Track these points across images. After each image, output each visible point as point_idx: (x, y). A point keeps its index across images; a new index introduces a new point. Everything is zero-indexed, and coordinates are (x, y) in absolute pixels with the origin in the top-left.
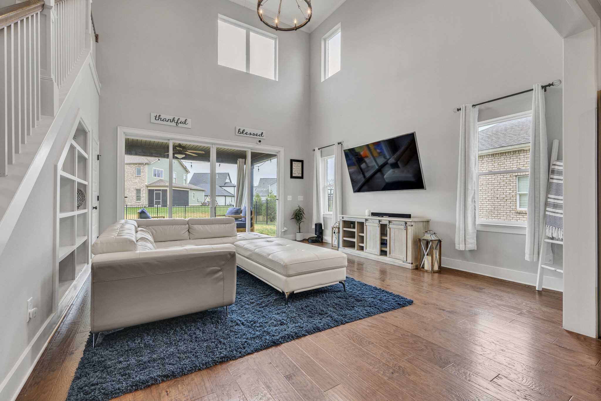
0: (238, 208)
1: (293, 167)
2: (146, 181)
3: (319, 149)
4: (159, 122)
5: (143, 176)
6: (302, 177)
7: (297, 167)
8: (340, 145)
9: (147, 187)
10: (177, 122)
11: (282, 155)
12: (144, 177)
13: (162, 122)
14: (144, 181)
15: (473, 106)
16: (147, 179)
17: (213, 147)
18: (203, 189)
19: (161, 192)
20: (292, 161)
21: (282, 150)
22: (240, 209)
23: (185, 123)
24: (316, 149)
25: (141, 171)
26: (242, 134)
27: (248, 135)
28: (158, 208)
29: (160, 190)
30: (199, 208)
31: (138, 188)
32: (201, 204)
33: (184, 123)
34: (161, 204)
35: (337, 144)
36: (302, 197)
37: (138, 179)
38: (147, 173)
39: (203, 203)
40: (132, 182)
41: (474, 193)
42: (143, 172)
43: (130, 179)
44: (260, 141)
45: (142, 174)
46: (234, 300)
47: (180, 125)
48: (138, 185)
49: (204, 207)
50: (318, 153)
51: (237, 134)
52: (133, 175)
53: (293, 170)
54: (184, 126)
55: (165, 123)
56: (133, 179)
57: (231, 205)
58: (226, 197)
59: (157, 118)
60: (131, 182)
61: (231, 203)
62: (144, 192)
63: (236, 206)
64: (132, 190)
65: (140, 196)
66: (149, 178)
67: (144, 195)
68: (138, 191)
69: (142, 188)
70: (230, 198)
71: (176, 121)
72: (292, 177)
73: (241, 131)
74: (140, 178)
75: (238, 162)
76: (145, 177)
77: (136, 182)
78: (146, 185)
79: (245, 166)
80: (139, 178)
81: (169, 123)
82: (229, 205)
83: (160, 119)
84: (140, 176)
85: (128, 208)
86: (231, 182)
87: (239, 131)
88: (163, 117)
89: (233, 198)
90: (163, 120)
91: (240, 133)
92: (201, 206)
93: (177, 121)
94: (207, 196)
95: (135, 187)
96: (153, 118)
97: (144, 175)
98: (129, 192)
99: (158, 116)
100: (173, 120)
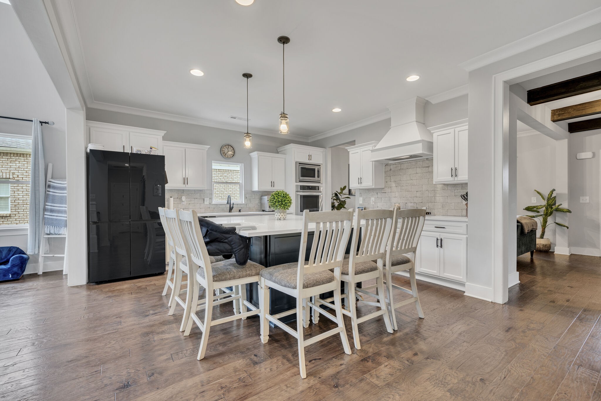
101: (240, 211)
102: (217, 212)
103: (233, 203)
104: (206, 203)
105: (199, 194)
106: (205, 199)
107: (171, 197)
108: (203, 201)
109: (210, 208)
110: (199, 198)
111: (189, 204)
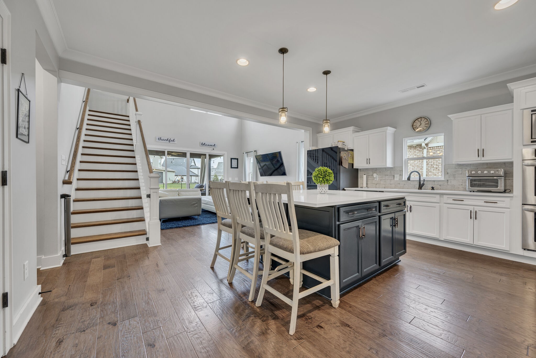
0: (201, 184)
1: (232, 162)
3: (246, 153)
4: (160, 141)
6: (237, 168)
7: (234, 162)
8: (256, 152)
11: (226, 156)
15: (302, 142)
17: (188, 152)
18: (174, 171)
20: (231, 159)
21: (226, 153)
22: (203, 185)
24: (245, 153)
30: (170, 185)
32: (172, 182)
35: (253, 151)
36: (237, 178)
39: (173, 181)
41: (302, 178)
44: (213, 149)
46: (201, 214)
49: (174, 184)
50: (245, 155)
53: (232, 164)
54: (173, 142)
55: (163, 141)
57: (195, 183)
58: (192, 177)
59: (159, 139)
61: (195, 181)
63: (200, 183)
70: (195, 177)
72: (231, 167)
75: (201, 157)
79: (206, 159)
81: (165, 141)
82: (194, 182)
86: (195, 165)
88: (162, 139)
89: (197, 177)
92: (173, 183)
94: (177, 176)
99: (160, 138)
101: (433, 188)
102: (408, 189)
103: (424, 180)
104: (396, 179)
105: (389, 172)
106: (395, 176)
107: (365, 175)
108: (393, 177)
109: (400, 184)
110: (389, 174)
111: (381, 180)
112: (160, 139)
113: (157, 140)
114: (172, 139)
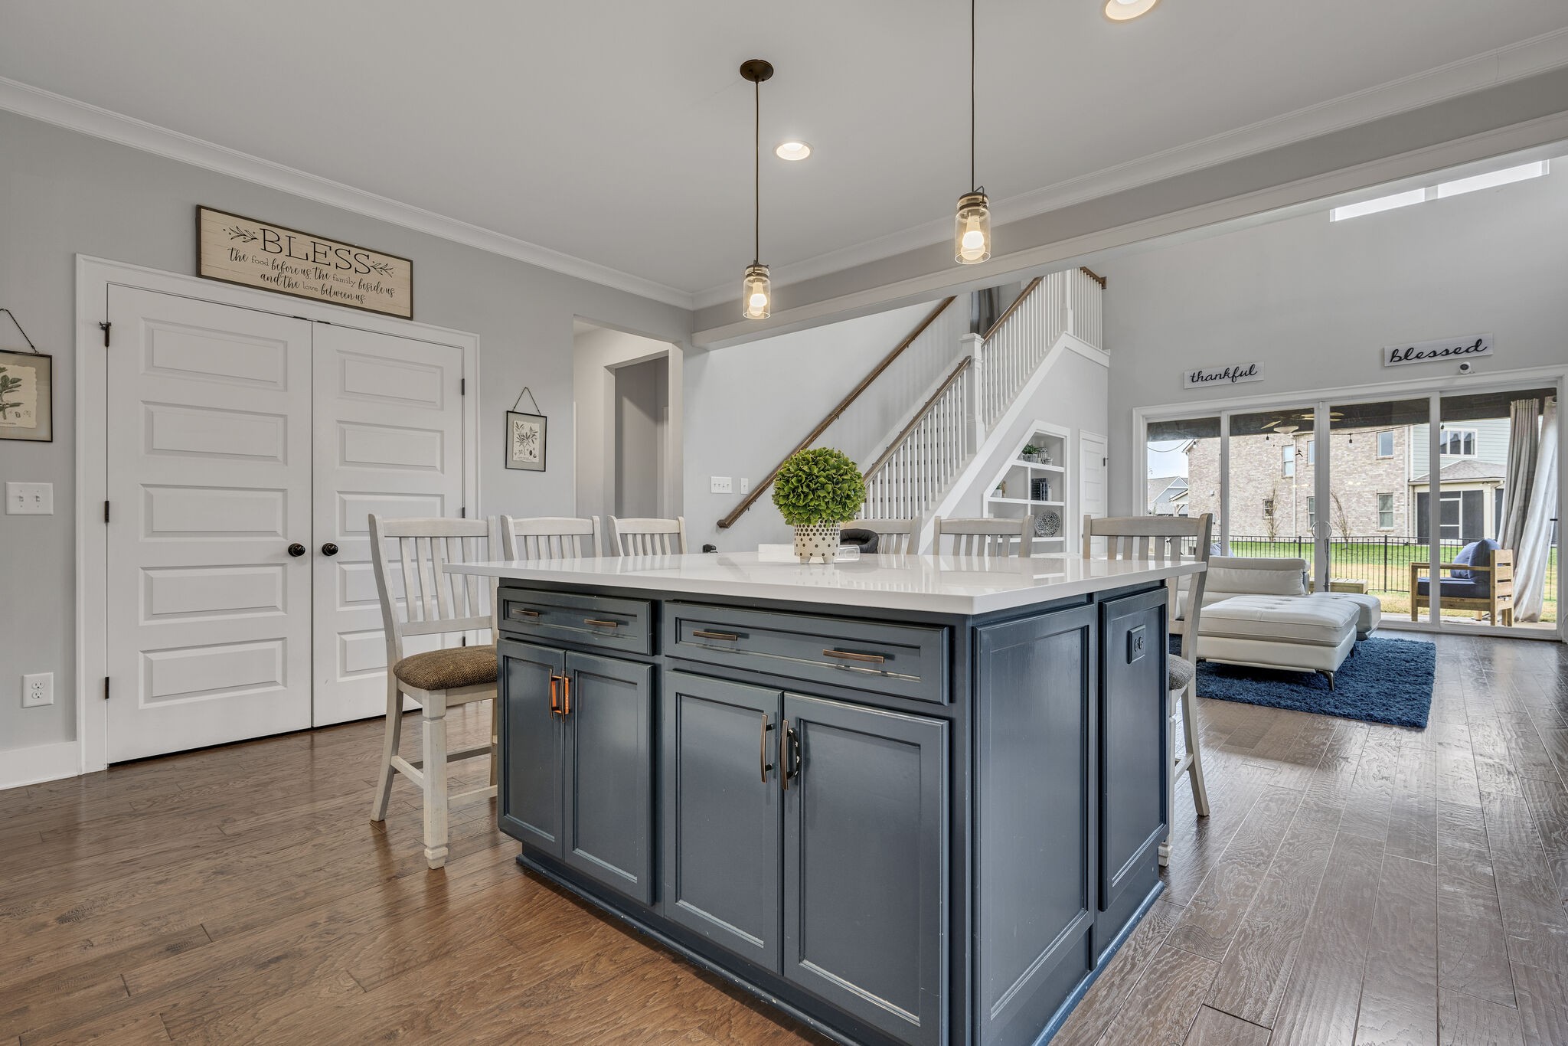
2: (1409, 469)
4: (1200, 384)
5: (1399, 456)
9: (1414, 486)
10: (1233, 377)
12: (1403, 460)
13: (1205, 384)
14: (1403, 469)
16: (1414, 463)
17: (1321, 407)
19: (1460, 500)
21: (1566, 371)
23: (1250, 373)
25: (1394, 442)
26: (1404, 362)
27: (1427, 359)
28: (1386, 547)
29: (1456, 494)
31: (1385, 491)
33: (1248, 373)
34: (1461, 536)
37: (1385, 465)
38: (1412, 446)
40: (1367, 475)
42: (1399, 444)
43: (1361, 467)
44: (1465, 367)
45: (1396, 451)
47: (1239, 380)
48: (1384, 482)
51: (1387, 363)
52: (1368, 457)
54: (1248, 378)
55: (1210, 383)
56: (1368, 468)
59: (1195, 379)
60: (1364, 475)
62: (1404, 501)
64: (1368, 498)
65: (1390, 515)
66: (1419, 461)
67: (1403, 510)
68: (1385, 499)
69: (1397, 489)
71: (1230, 375)
73: (1402, 354)
74: (1392, 462)
75: (1512, 410)
76: (1406, 461)
77: (1379, 475)
78: (1409, 481)
80: (1388, 461)
81: (1218, 382)
83: (1200, 379)
84: (1391, 456)
85: (1303, 546)
87: (1393, 357)
88: (1205, 375)
90: (1206, 380)
91: (1396, 359)
93: (1235, 373)
95: (1376, 487)
96: (1188, 380)
97: (1404, 452)
98: (1358, 502)
99: (1196, 375)
100: (1225, 373)
112: (1197, 377)
113: (1188, 384)
114: (1245, 368)
